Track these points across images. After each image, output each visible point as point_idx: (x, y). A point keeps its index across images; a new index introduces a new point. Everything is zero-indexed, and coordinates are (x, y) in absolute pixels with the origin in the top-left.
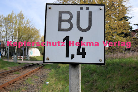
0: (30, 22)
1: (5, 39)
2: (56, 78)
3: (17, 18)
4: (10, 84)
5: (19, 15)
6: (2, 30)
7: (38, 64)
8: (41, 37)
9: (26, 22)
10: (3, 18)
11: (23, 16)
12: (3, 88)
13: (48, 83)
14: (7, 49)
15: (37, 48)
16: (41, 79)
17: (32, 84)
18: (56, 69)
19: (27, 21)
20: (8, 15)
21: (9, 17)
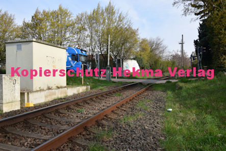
0: (123, 18)
1: (91, 48)
2: (180, 104)
3: (105, 14)
4: (118, 108)
5: (107, 10)
6: (86, 35)
7: (141, 83)
8: (140, 41)
9: (117, 19)
10: (86, 17)
11: (113, 10)
12: (112, 111)
13: (171, 110)
14: (97, 61)
15: (134, 59)
16: (158, 105)
17: (149, 110)
18: (174, 91)
19: (120, 17)
20: (92, 12)
21: (93, 14)
